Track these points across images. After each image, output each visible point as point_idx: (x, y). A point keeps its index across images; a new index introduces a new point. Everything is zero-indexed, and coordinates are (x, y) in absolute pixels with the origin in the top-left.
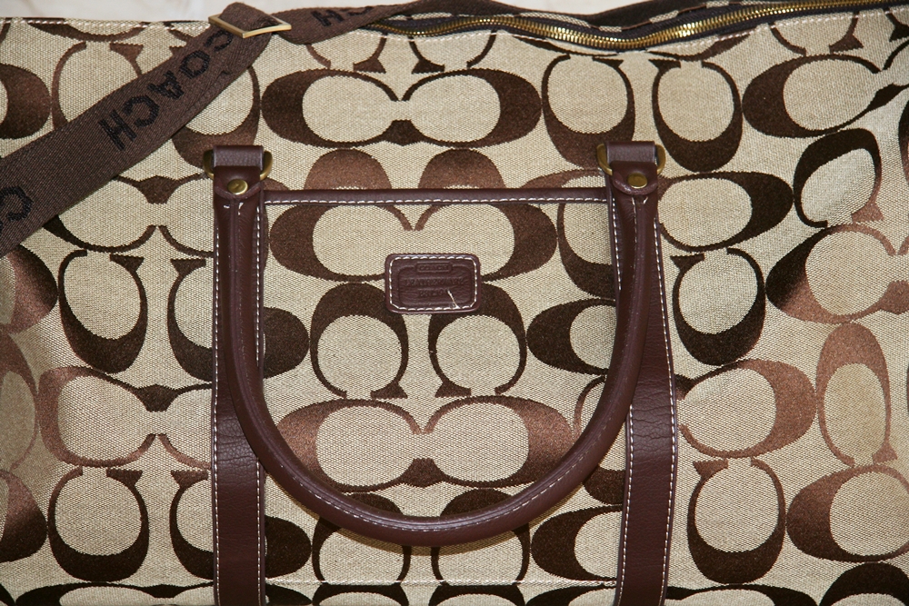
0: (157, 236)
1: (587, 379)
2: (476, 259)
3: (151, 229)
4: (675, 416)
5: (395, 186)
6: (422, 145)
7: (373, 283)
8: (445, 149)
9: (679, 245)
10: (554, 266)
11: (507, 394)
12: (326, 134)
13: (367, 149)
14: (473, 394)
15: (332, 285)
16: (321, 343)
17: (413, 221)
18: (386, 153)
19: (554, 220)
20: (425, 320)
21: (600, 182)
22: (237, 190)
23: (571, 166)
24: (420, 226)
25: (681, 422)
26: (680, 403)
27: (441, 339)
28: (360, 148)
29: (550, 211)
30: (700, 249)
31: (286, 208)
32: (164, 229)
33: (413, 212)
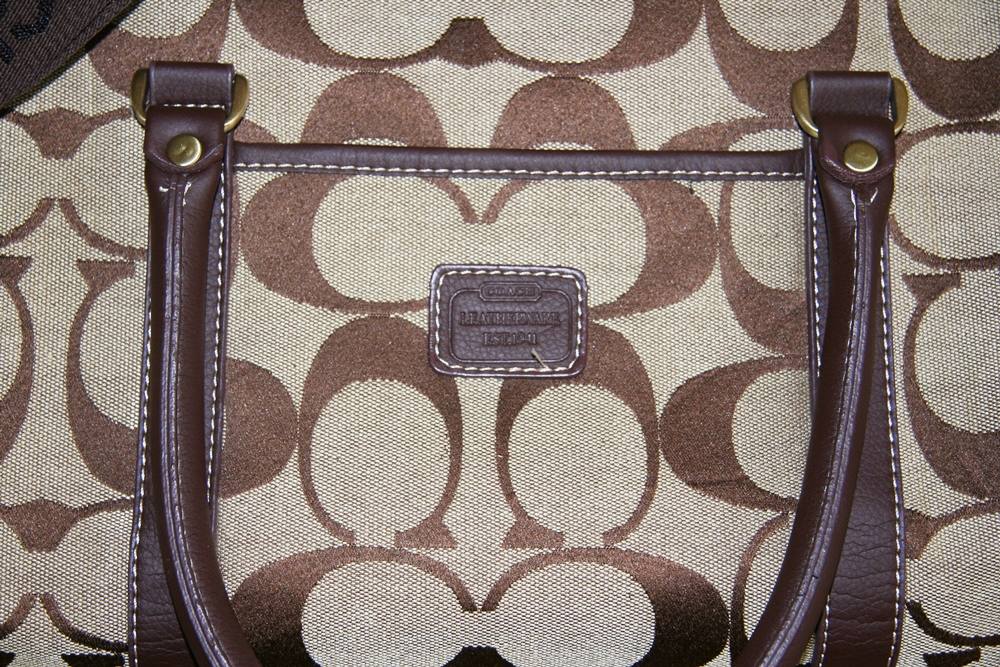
0: (56, 218)
1: (759, 517)
2: (582, 279)
3: (45, 205)
4: (902, 585)
5: (453, 142)
6: (499, 67)
7: (409, 316)
8: (539, 75)
9: (920, 255)
10: (711, 297)
11: (622, 546)
12: (340, 44)
13: (407, 73)
14: (568, 544)
15: (341, 319)
16: (317, 432)
17: (480, 206)
18: (438, 80)
19: (714, 210)
20: (492, 387)
21: (792, 140)
22: (183, 157)
23: (747, 111)
24: (491, 216)
25: (910, 597)
26: (912, 565)
27: (517, 430)
28: (396, 71)
29: (708, 192)
30: (954, 263)
31: (270, 177)
32: (67, 206)
33: (480, 190)
